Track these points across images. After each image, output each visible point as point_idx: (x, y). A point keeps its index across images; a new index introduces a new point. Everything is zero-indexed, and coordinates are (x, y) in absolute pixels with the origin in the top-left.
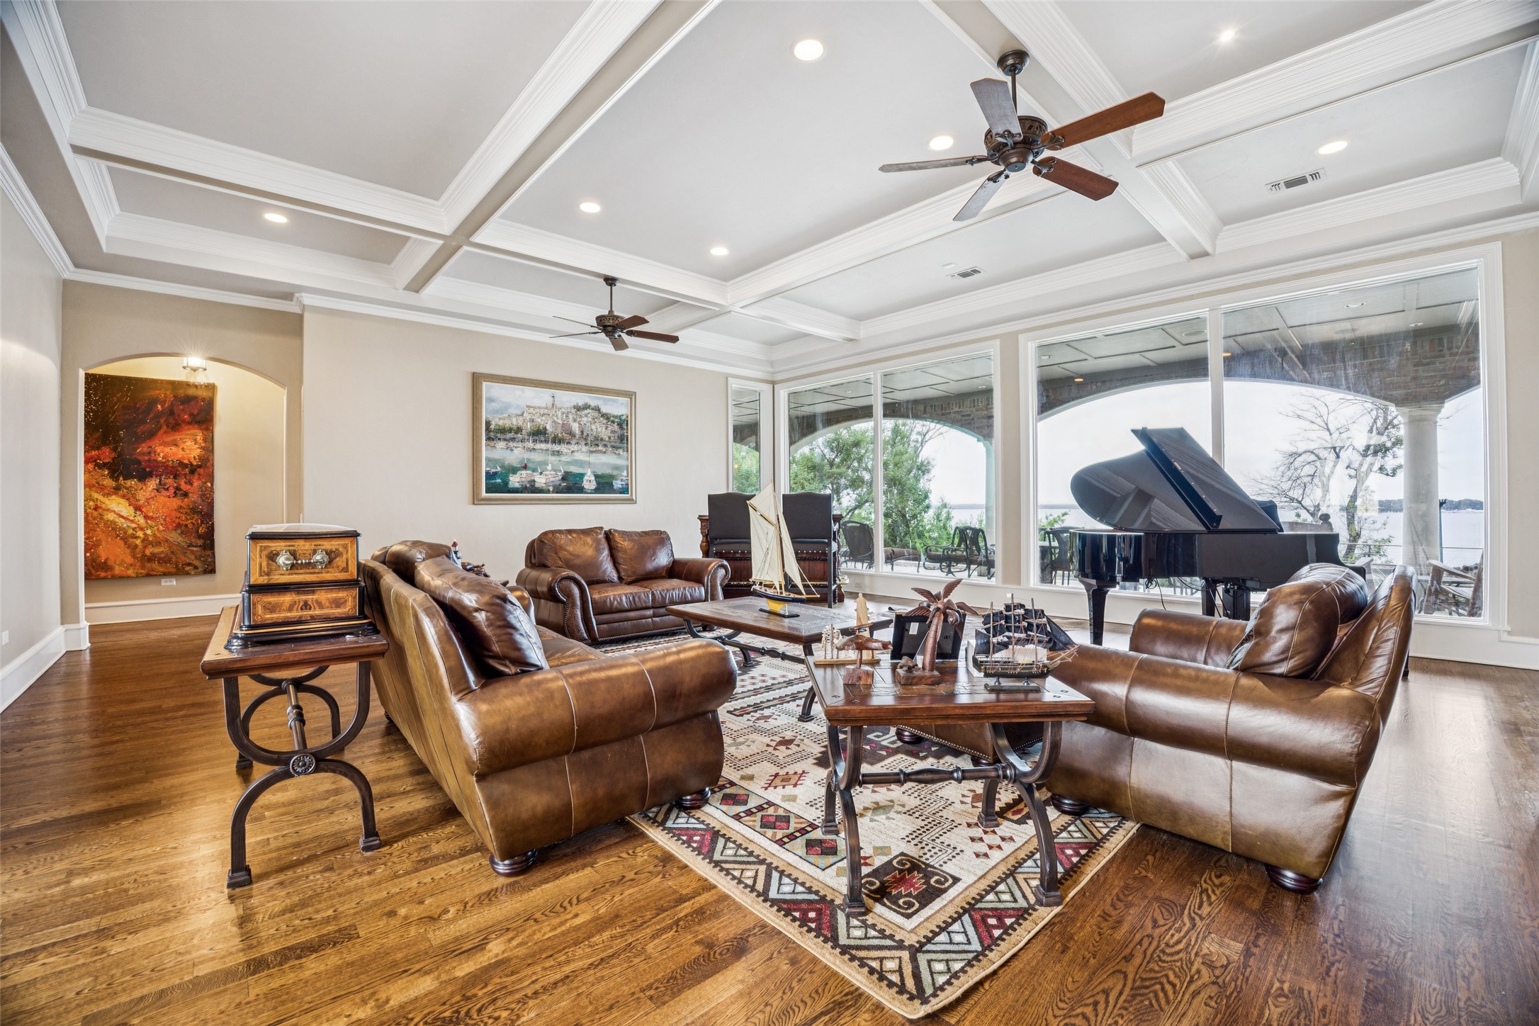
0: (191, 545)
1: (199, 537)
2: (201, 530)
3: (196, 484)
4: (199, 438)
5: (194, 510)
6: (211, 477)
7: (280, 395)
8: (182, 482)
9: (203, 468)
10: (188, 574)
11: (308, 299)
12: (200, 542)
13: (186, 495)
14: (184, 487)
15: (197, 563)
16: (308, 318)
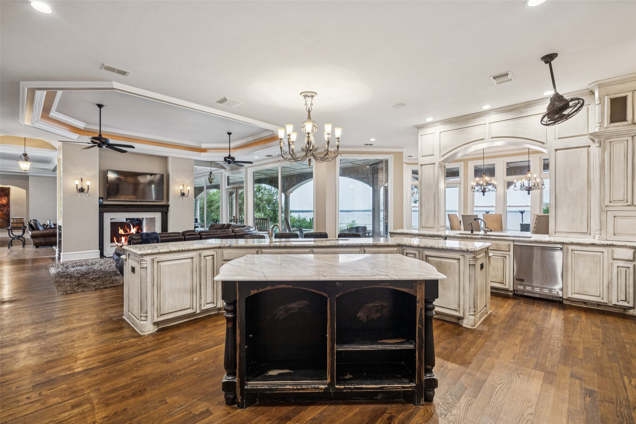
0: (4, 222)
1: (6, 220)
2: (7, 218)
3: (5, 209)
4: (6, 199)
5: (5, 214)
6: (9, 207)
7: (25, 191)
8: (2, 208)
9: (8, 205)
10: (3, 228)
11: (29, 174)
12: (6, 221)
13: (3, 211)
14: (3, 209)
15: (6, 226)
16: (30, 177)
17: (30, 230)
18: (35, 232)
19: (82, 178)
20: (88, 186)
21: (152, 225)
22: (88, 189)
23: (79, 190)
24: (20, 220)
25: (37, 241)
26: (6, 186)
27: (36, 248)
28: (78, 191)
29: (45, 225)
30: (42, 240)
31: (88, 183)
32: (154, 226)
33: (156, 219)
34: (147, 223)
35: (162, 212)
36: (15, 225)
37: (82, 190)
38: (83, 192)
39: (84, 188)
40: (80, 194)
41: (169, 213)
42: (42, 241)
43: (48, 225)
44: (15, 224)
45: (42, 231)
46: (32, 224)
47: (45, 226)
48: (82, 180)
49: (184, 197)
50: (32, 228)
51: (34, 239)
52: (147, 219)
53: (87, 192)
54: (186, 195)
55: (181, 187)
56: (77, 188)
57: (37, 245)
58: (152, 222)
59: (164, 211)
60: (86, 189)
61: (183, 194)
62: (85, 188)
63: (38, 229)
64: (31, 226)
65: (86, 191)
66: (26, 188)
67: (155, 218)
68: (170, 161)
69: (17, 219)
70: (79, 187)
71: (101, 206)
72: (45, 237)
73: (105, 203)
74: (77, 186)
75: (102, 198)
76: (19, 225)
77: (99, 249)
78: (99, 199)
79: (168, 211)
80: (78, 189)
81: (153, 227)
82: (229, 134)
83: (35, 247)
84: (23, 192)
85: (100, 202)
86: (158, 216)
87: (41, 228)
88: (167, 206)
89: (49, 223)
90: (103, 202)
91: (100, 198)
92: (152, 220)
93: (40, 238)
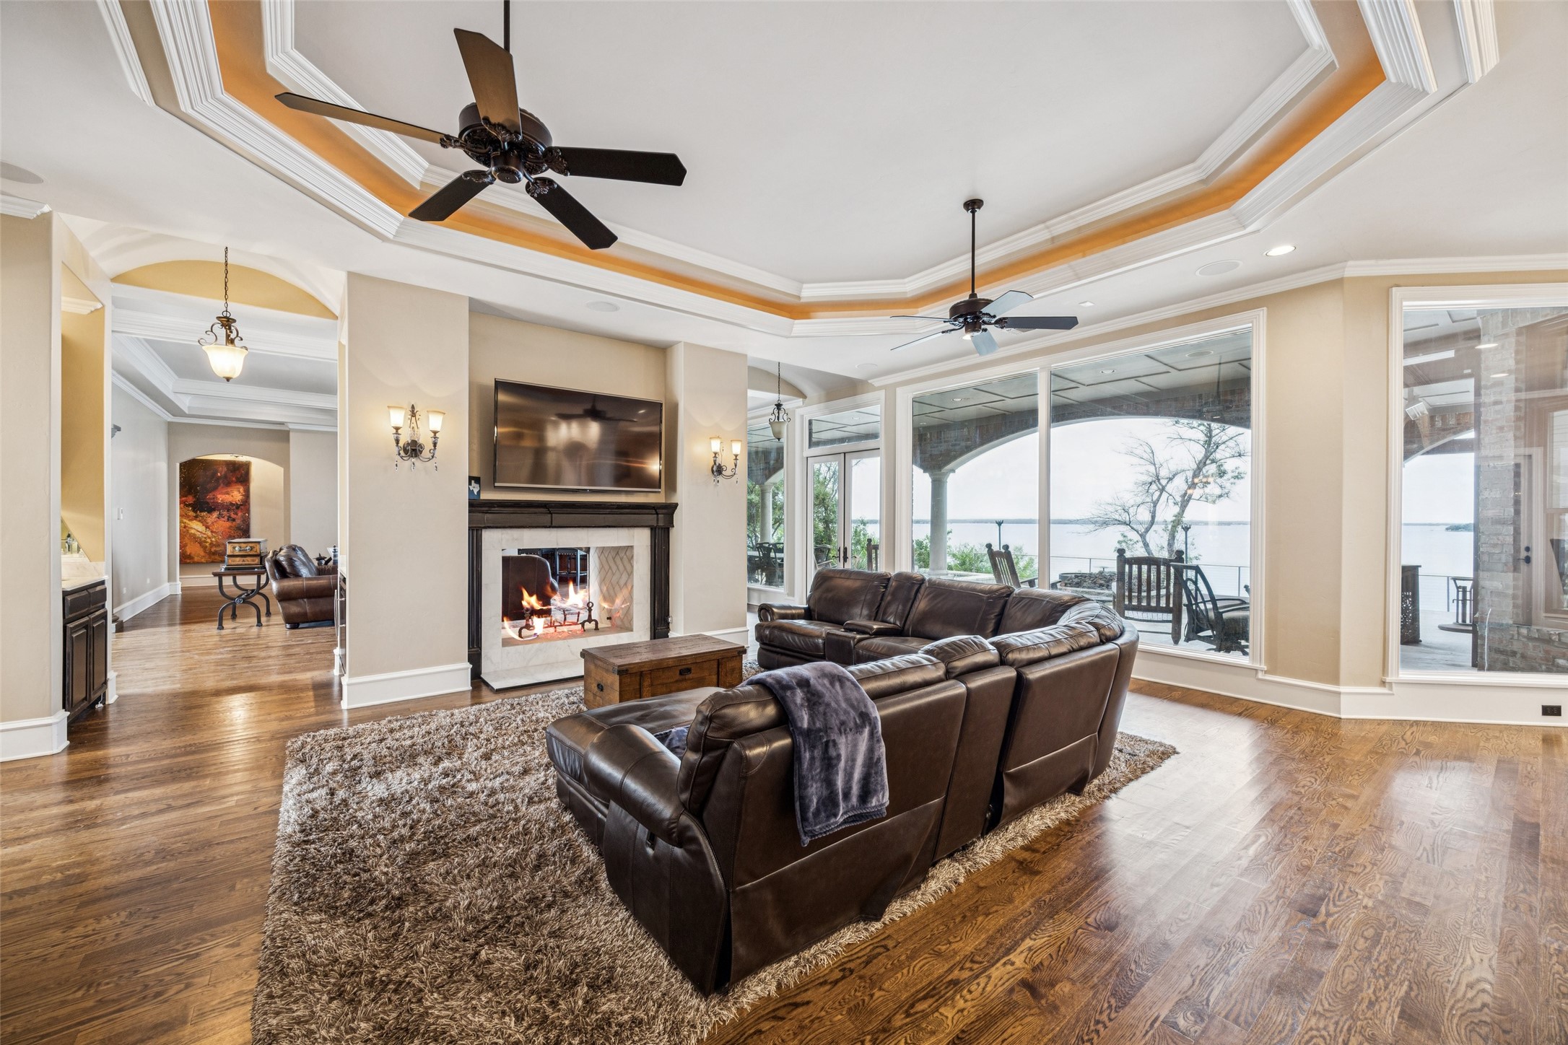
3: (240, 514)
4: (242, 490)
5: (239, 528)
6: (248, 511)
7: (281, 470)
8: (232, 514)
9: (245, 505)
11: (291, 426)
13: (234, 520)
14: (233, 516)
16: (292, 435)
17: (275, 579)
18: (290, 583)
19: (413, 407)
20: (435, 433)
21: (621, 567)
22: (435, 444)
23: (406, 451)
24: (252, 548)
25: (294, 608)
26: (243, 459)
27: (291, 628)
28: (402, 453)
29: (324, 558)
30: (306, 606)
31: (435, 422)
32: (630, 574)
33: (636, 551)
34: (601, 563)
35: (653, 529)
36: (238, 561)
37: (413, 450)
38: (416, 456)
39: (421, 441)
40: (407, 463)
41: (674, 533)
42: (308, 609)
43: (330, 559)
44: (238, 559)
45: (308, 579)
46: (282, 559)
47: (323, 562)
48: (413, 414)
49: (720, 478)
50: (282, 572)
51: (286, 604)
52: (602, 550)
53: (430, 456)
54: (727, 472)
55: (716, 446)
56: (397, 441)
57: (294, 622)
58: (621, 559)
59: (661, 524)
60: (428, 445)
61: (718, 470)
62: (425, 439)
63: (297, 575)
64: (277, 564)
65: (426, 453)
66: (284, 461)
67: (632, 547)
68: (680, 361)
69: (243, 545)
70: (405, 438)
71: (476, 506)
72: (314, 597)
73: (487, 496)
74: (397, 433)
75: (477, 480)
76: (249, 561)
77: (470, 660)
78: (470, 484)
79: (670, 523)
80: (401, 444)
81: (625, 577)
82: (973, 205)
83: (288, 626)
84: (276, 471)
85: (471, 492)
86: (640, 540)
87: (304, 572)
88: (670, 509)
89: (332, 555)
90: (479, 492)
91: (471, 478)
92: (624, 553)
93: (301, 601)
